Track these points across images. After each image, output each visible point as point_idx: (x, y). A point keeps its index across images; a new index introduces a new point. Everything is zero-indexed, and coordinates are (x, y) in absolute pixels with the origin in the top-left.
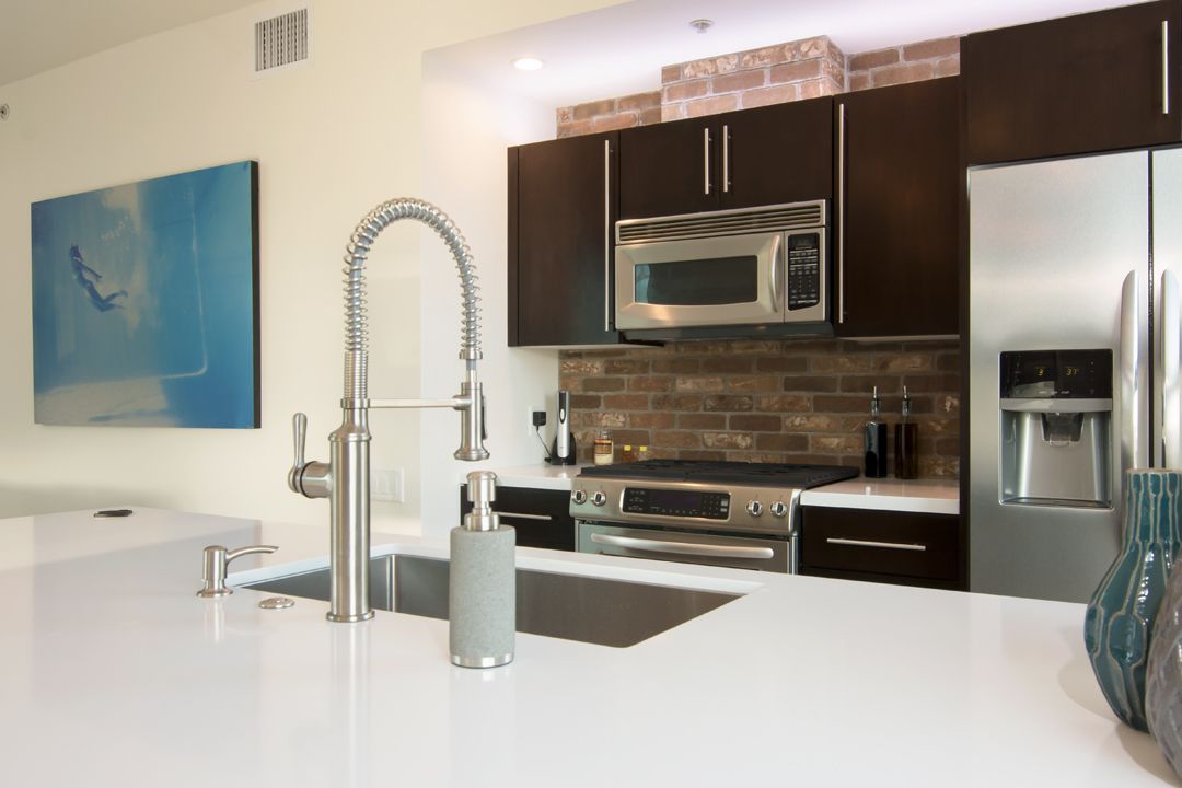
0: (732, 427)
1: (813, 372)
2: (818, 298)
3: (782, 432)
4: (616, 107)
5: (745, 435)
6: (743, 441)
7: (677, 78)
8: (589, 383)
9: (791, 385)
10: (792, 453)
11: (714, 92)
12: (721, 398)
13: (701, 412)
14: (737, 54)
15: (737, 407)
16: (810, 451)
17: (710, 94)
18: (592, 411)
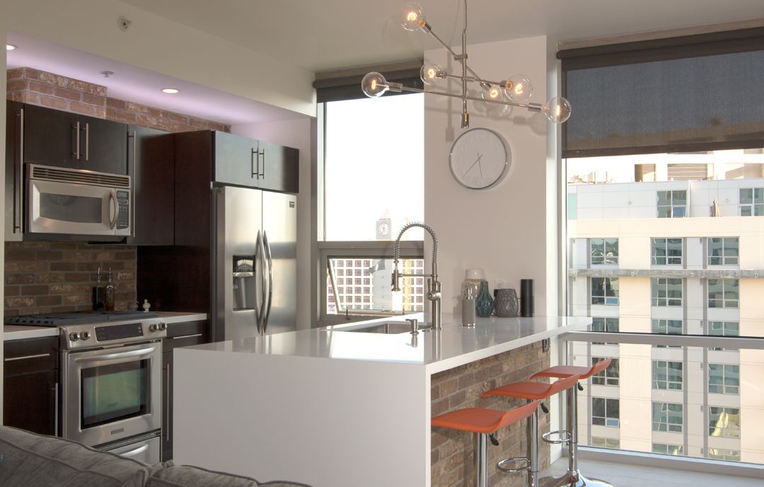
1: (65, 260)
2: (128, 225)
3: (49, 295)
5: (30, 298)
6: (29, 302)
7: (36, 78)
9: (54, 267)
10: (54, 306)
11: (56, 95)
12: (17, 276)
14: (69, 79)
15: (26, 281)
16: (63, 305)
17: (53, 95)
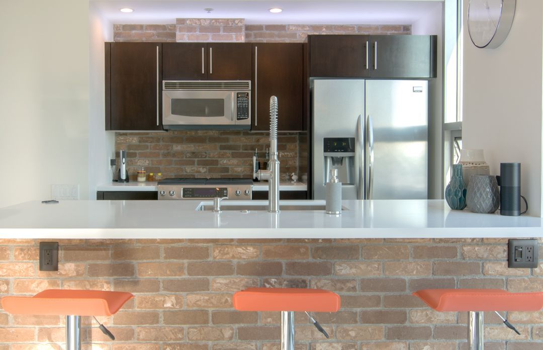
0: (198, 165)
1: (231, 143)
2: (248, 116)
3: (219, 166)
4: (144, 28)
5: (203, 168)
6: (203, 170)
7: (184, 24)
8: (130, 147)
9: (222, 148)
10: (223, 174)
11: (200, 32)
12: (193, 153)
13: (184, 159)
14: (210, 19)
15: (200, 157)
16: (230, 173)
17: (198, 33)
18: (132, 159)
